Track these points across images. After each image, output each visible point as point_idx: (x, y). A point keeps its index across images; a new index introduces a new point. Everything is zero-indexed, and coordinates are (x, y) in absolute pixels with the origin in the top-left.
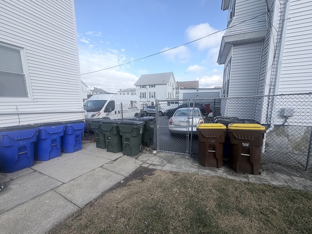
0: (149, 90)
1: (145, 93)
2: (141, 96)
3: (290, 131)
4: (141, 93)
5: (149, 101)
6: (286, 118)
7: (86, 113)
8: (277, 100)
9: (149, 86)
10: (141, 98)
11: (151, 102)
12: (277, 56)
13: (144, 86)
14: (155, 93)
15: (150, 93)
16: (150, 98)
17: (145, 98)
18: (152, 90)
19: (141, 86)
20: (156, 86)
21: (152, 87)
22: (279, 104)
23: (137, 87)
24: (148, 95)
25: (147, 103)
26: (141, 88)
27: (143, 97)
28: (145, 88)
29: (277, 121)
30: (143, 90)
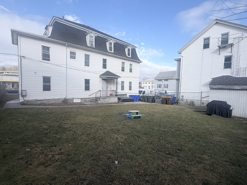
0: (163, 83)
1: (161, 84)
2: (158, 87)
3: (184, 100)
4: (158, 84)
5: (164, 90)
6: (183, 97)
7: (139, 94)
8: (181, 93)
9: (164, 80)
10: (158, 88)
11: (164, 91)
12: (181, 83)
13: (160, 80)
14: (168, 84)
15: (164, 84)
16: (164, 88)
17: (161, 88)
18: (166, 83)
19: (158, 80)
20: (168, 80)
21: (166, 81)
22: (181, 94)
23: (156, 80)
24: (163, 86)
25: (162, 91)
26: (158, 81)
27: (159, 87)
28: (161, 81)
29: (182, 98)
30: (160, 83)
